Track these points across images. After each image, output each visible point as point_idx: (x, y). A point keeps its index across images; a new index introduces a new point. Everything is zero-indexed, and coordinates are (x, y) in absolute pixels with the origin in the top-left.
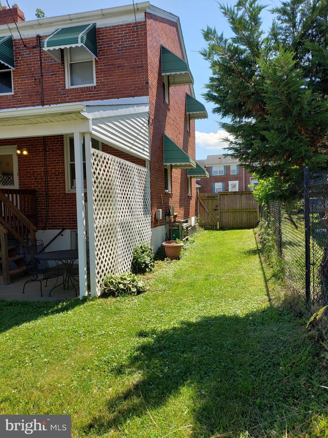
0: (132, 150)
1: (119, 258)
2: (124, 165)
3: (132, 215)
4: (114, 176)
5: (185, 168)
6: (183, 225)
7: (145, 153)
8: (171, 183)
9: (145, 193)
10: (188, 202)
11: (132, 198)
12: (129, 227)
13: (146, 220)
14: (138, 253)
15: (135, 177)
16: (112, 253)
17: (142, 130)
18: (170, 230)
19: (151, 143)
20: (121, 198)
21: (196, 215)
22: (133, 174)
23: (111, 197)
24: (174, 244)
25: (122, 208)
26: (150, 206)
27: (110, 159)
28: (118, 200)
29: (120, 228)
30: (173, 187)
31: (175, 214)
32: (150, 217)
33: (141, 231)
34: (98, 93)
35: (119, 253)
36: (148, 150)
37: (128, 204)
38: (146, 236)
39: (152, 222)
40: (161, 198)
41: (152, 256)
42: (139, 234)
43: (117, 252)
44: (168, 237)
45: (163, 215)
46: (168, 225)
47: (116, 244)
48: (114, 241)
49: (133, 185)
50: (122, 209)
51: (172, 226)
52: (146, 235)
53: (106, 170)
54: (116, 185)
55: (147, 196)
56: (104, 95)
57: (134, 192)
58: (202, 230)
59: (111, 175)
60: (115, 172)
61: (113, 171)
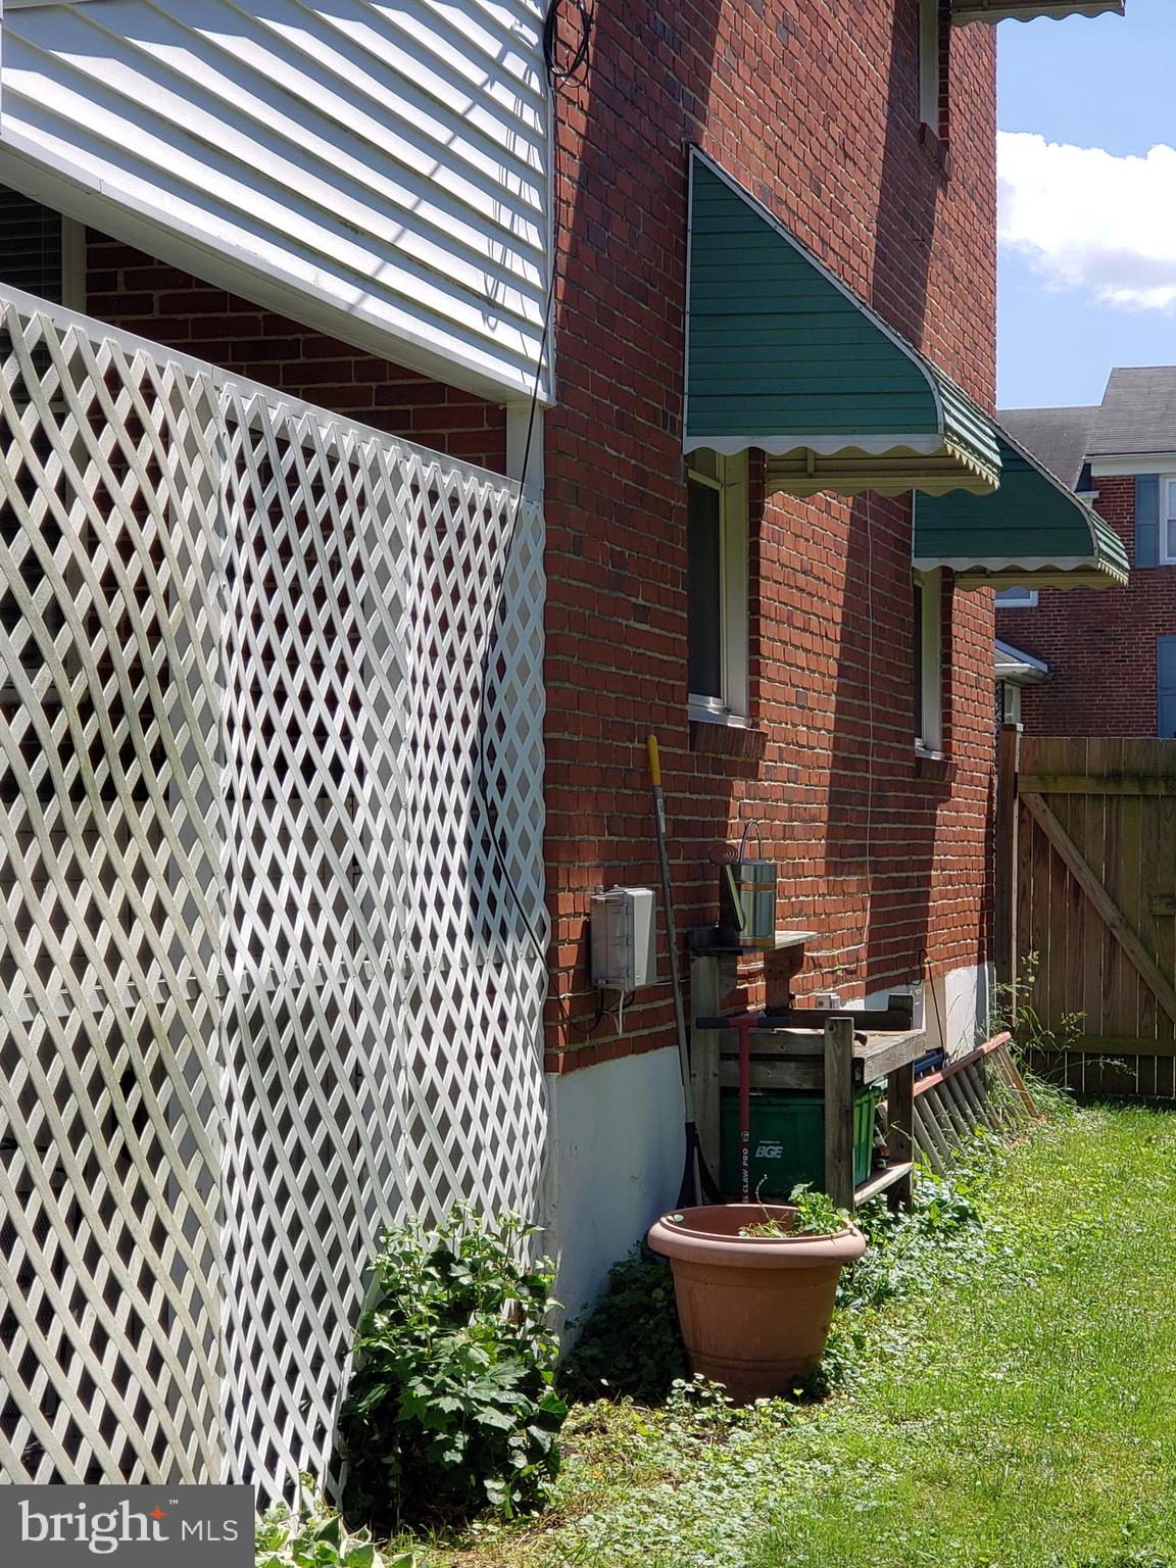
0: (376, 310)
1: (220, 1370)
2: (294, 454)
3: (354, 941)
4: (198, 552)
5: (889, 486)
6: (858, 1050)
7: (506, 335)
8: (754, 628)
9: (492, 719)
10: (914, 819)
11: (360, 771)
12: (330, 1055)
13: (491, 991)
14: (412, 1319)
15: (396, 569)
16: (150, 1313)
17: (481, 118)
18: (727, 1093)
19: (565, 245)
20: (257, 765)
21: (993, 950)
22: (385, 533)
23: (159, 756)
24: (770, 1241)
25: (261, 866)
26: (536, 850)
27: (163, 387)
28: (224, 784)
29: (240, 1061)
30: (770, 667)
31: (783, 937)
32: (531, 962)
33: (443, 1101)
35: (224, 1311)
36: (533, 312)
37: (324, 830)
38: (486, 1155)
39: (550, 1011)
40: (648, 775)
41: (549, 1348)
42: (418, 1131)
43: (197, 1303)
44: (713, 1162)
45: (660, 942)
46: (708, 1044)
47: (191, 1225)
48: (171, 1193)
49: (381, 641)
50: (262, 882)
51: (757, 1058)
52: (486, 1139)
53: (124, 495)
54: (208, 642)
55: (512, 758)
57: (381, 707)
58: (1052, 1102)
59: (172, 546)
60: (209, 516)
61: (184, 509)
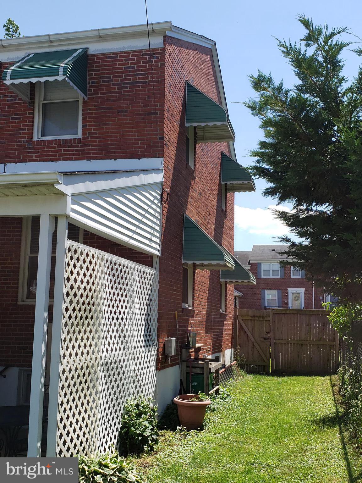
0: (132, 242)
1: (98, 426)
2: (117, 266)
3: (124, 349)
4: (100, 283)
5: (217, 269)
6: (210, 366)
7: (153, 245)
8: (193, 292)
9: (149, 309)
10: (220, 324)
11: (126, 319)
12: (119, 369)
13: (147, 356)
14: (132, 417)
15: (134, 284)
16: (86, 417)
17: (150, 210)
18: (188, 373)
19: (163, 230)
20: (109, 319)
21: (233, 346)
22: (132, 278)
23: (92, 318)
24: (194, 401)
25: (109, 336)
26: (156, 331)
27: (96, 256)
28: (103, 322)
29: (103, 371)
30: (196, 299)
31: (198, 345)
32: (154, 351)
33: (139, 377)
34: (84, 150)
35: (99, 416)
36: (158, 241)
37: (120, 329)
38: (146, 386)
39: (157, 360)
40: (175, 317)
41: (155, 422)
42: (134, 382)
43: (94, 414)
44: (185, 386)
45: (176, 346)
46: (184, 364)
47: (94, 401)
48: (90, 395)
49: (131, 297)
50: (109, 339)
51: (193, 367)
52: (146, 383)
53: (88, 274)
54: (101, 298)
55: (152, 315)
56: (94, 154)
57: (130, 308)
58: (243, 373)
59: (96, 282)
60: (102, 277)
61: (98, 276)
